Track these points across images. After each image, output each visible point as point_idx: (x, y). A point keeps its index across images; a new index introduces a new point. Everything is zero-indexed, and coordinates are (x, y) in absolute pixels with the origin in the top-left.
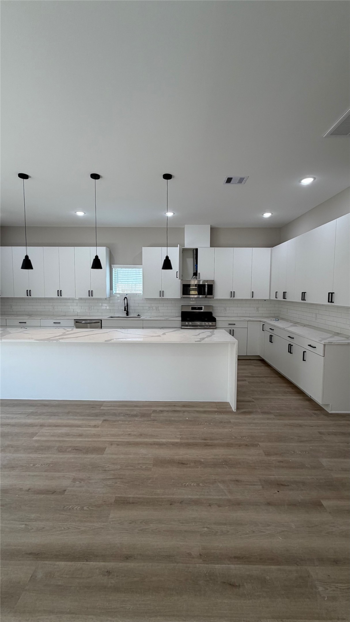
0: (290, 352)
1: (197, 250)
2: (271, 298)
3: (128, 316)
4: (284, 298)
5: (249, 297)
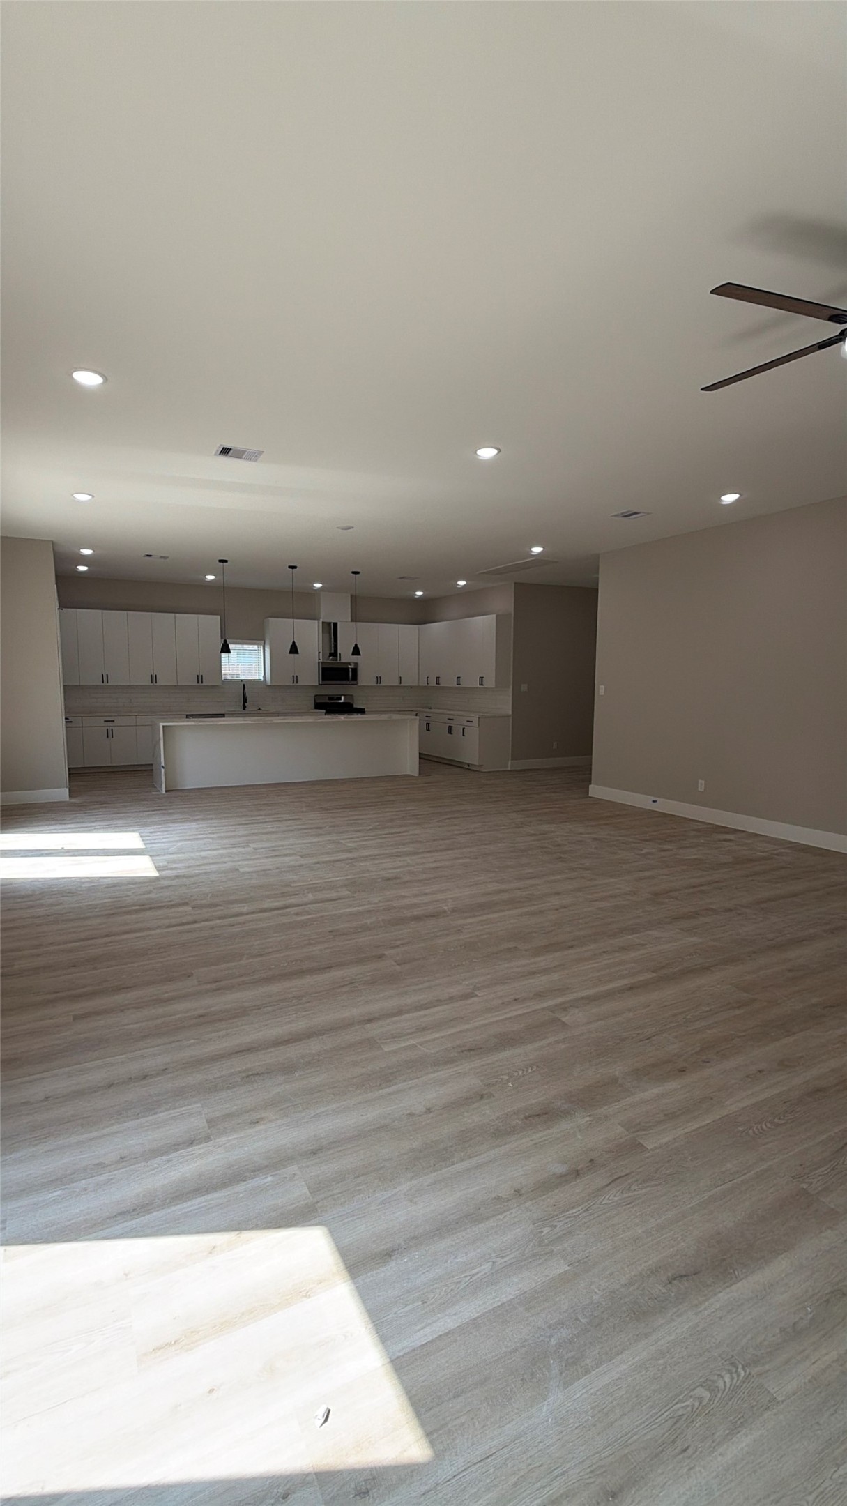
0: (450, 733)
1: (335, 625)
2: (421, 684)
3: (244, 712)
4: (438, 683)
5: (397, 684)
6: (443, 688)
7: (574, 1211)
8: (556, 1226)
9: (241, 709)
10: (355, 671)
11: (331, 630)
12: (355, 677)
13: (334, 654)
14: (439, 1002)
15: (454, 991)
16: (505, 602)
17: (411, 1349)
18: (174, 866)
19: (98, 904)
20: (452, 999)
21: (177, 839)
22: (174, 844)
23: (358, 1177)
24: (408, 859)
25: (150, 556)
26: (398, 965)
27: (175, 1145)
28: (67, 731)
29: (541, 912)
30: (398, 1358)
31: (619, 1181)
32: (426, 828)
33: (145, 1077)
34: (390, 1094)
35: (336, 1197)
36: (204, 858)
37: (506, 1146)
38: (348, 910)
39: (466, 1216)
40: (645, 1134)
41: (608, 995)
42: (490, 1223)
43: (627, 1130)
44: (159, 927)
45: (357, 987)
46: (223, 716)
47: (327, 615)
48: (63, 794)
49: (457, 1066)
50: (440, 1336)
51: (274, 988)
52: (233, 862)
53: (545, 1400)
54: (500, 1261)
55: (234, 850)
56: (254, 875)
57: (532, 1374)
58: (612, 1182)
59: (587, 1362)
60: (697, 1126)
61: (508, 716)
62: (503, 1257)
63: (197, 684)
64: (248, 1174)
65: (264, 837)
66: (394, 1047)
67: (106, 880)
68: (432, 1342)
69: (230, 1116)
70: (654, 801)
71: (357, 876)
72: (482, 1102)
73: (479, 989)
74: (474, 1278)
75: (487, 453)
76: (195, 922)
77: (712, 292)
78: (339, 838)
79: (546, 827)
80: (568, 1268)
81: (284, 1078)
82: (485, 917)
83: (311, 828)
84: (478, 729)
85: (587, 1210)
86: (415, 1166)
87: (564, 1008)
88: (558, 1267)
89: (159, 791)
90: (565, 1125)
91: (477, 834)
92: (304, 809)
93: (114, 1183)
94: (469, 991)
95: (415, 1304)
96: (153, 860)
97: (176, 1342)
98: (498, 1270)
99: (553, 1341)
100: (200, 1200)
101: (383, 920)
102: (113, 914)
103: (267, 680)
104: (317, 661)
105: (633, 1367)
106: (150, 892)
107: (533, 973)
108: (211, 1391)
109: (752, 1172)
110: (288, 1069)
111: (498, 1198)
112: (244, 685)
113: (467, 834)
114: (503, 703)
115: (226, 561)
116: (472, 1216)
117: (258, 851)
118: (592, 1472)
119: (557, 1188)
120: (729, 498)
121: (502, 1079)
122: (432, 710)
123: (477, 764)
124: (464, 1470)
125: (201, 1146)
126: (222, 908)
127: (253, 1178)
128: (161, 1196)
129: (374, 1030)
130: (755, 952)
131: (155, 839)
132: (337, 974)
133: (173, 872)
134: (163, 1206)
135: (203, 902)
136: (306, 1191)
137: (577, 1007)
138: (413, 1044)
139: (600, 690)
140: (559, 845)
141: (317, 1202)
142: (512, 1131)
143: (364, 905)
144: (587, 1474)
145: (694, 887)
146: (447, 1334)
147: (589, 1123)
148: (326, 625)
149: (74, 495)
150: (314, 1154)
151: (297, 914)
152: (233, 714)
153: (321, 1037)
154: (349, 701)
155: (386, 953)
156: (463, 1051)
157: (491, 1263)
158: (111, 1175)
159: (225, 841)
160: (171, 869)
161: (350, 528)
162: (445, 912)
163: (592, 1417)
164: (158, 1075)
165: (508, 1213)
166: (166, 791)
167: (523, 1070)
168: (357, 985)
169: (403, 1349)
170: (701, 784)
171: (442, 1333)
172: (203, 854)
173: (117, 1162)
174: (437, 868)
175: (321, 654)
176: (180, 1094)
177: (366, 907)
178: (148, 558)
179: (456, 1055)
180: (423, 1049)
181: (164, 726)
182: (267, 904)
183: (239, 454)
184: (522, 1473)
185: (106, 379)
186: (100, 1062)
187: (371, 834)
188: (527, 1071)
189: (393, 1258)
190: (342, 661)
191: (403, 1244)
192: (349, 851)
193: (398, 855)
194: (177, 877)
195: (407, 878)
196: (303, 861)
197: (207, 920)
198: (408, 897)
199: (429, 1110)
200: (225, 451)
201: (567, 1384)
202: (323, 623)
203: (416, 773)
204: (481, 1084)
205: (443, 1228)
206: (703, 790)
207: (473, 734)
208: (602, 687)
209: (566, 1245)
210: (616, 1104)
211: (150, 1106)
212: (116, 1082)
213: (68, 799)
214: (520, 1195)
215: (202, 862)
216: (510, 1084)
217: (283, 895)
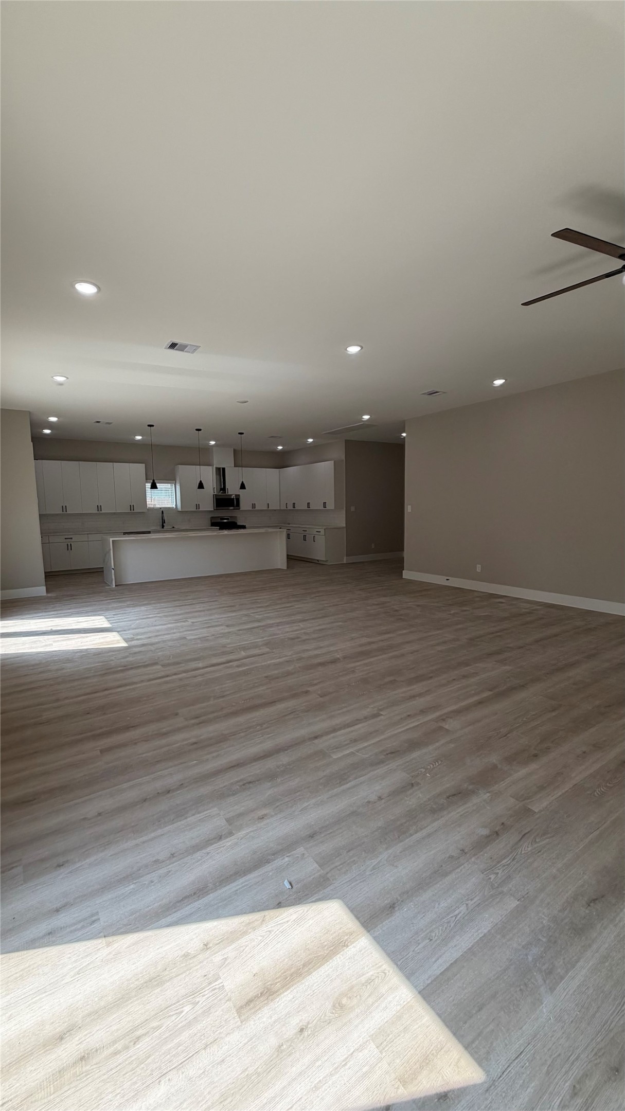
0: (305, 540)
1: (224, 469)
2: (282, 508)
3: (163, 529)
5: (266, 508)
6: (298, 510)
7: (505, 861)
8: (498, 873)
9: (159, 528)
10: (238, 500)
11: (221, 472)
12: (238, 505)
13: (223, 489)
14: (357, 721)
15: (366, 712)
16: (339, 453)
17: (435, 977)
18: (139, 637)
19: (93, 667)
20: (366, 718)
21: (135, 618)
22: (135, 622)
23: (349, 851)
24: (302, 625)
25: (99, 422)
26: (321, 697)
27: (208, 841)
28: (42, 546)
29: (403, 655)
30: (428, 985)
31: (527, 836)
32: (305, 603)
33: (169, 792)
34: (349, 789)
35: (339, 868)
36: (158, 631)
37: (443, 819)
38: (273, 661)
39: (435, 872)
40: (530, 802)
41: (467, 709)
42: (453, 876)
43: (517, 800)
44: (142, 681)
45: (298, 714)
46: (149, 532)
47: (218, 462)
48: (41, 590)
49: (387, 765)
50: (451, 964)
51: (241, 719)
52: (180, 632)
53: (542, 1004)
54: (470, 903)
55: (179, 624)
56: (199, 641)
57: (526, 985)
58: (522, 837)
59: (559, 970)
60: (560, 794)
61: (343, 528)
62: (472, 900)
63: (130, 511)
64: (269, 857)
65: (197, 614)
66: (340, 755)
67: (92, 650)
68: (447, 969)
69: (241, 815)
70: (447, 580)
71: (270, 638)
72: (414, 789)
73: (381, 710)
74: (459, 917)
75: (353, 350)
76: (167, 676)
77: (552, 235)
78: (249, 612)
79: (383, 599)
80: (518, 903)
81: (270, 783)
82: (366, 661)
83: (227, 607)
84: (324, 536)
85: (514, 859)
86: (386, 839)
87: (443, 719)
88: (513, 904)
89: (109, 586)
90: (475, 800)
91: (340, 606)
92: (217, 594)
93: (172, 874)
94: (376, 712)
95: (424, 943)
96: (120, 635)
97: (261, 994)
98: (472, 910)
99: (530, 958)
100: (241, 880)
101: (300, 667)
102: (106, 674)
103: (178, 507)
104: (212, 493)
105: (590, 970)
106: (127, 657)
107: (413, 697)
108: (302, 1030)
109: (608, 822)
110: (271, 776)
111: (451, 857)
112: (162, 512)
113: (334, 605)
114: (340, 520)
115: (153, 426)
116: (438, 872)
117: (195, 624)
118: (596, 1054)
119: (488, 846)
120: (499, 382)
121: (421, 771)
122: (290, 525)
123: (324, 560)
124: (509, 1066)
125: (227, 840)
126: (183, 665)
127: (275, 860)
128: (211, 881)
129: (321, 744)
130: (548, 674)
131: (119, 619)
132: (281, 706)
133: (140, 641)
134: (215, 888)
135: (167, 662)
136: (316, 865)
137: (451, 718)
138: (352, 752)
139: (408, 509)
140: (396, 611)
141: (327, 873)
142: (442, 808)
143: (283, 657)
144: (593, 1056)
145: (493, 633)
146: (456, 962)
147: (490, 797)
148: (218, 469)
149: (54, 377)
150: (312, 837)
151: (238, 666)
152: (156, 532)
153: (286, 752)
154: (234, 521)
155: (309, 689)
156: (387, 754)
157: (465, 905)
158: (169, 868)
159: (170, 618)
160: (137, 639)
161: (246, 402)
162: (339, 659)
163: (579, 1012)
164: (177, 789)
165: (462, 867)
166: (116, 586)
167: (433, 764)
168: (298, 713)
169: (429, 977)
170: (479, 567)
171: (452, 962)
172: (157, 628)
173: (170, 858)
174: (323, 629)
175: (215, 489)
176: (199, 803)
177: (284, 659)
178: (97, 424)
179: (384, 757)
180: (359, 754)
181: (113, 541)
182: (215, 660)
183: (182, 348)
184: (549, 1063)
185: (99, 288)
186: (131, 783)
187: (270, 609)
188: (435, 764)
189: (396, 909)
190: (229, 493)
191: (399, 898)
192: (259, 621)
193: (294, 622)
194: (143, 645)
195: (305, 637)
196: (231, 630)
197: (175, 674)
198: (310, 650)
199: (380, 798)
200: (173, 346)
201: (552, 990)
202: (216, 468)
203: (285, 567)
204: (408, 776)
205: (421, 884)
206: (480, 571)
207: (321, 541)
208: (409, 507)
209: (510, 886)
210: (502, 782)
211: (180, 813)
212: (148, 797)
213: (45, 594)
214: (466, 853)
215: (158, 634)
216: (428, 775)
217: (224, 653)
